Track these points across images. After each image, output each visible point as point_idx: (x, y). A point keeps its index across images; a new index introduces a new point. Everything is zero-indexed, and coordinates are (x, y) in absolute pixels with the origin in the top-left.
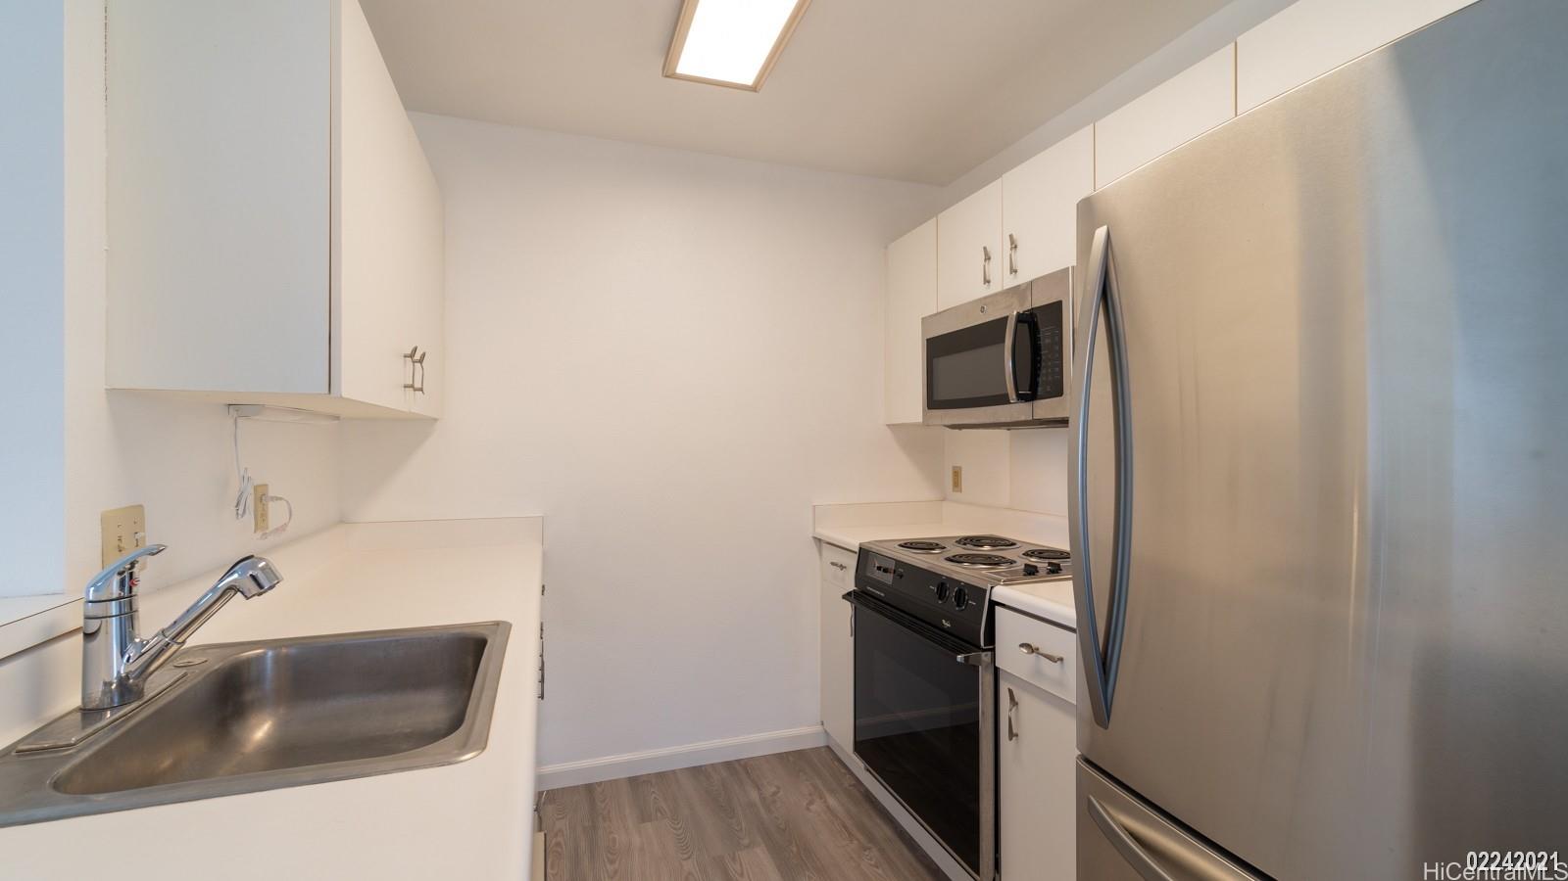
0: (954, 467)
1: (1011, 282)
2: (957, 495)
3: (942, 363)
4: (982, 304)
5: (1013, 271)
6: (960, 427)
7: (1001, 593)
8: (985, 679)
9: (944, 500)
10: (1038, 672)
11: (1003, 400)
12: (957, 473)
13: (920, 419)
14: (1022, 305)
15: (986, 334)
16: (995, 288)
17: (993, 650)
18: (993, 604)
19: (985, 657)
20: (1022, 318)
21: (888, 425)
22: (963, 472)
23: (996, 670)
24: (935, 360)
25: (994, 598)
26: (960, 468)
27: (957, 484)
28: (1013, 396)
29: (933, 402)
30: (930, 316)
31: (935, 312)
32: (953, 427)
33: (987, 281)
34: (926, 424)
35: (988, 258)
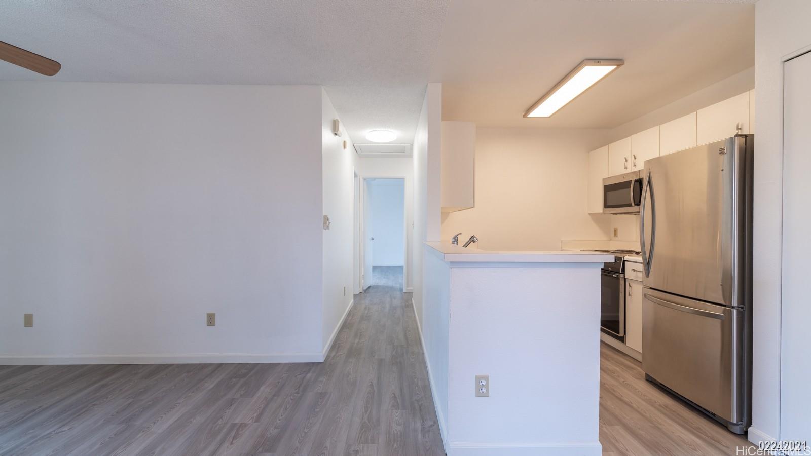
0: (615, 229)
1: (634, 169)
2: (616, 238)
3: (610, 193)
4: (624, 176)
5: (635, 166)
6: (616, 214)
7: (626, 258)
8: (622, 282)
9: (611, 240)
10: (637, 276)
11: (630, 205)
12: (616, 231)
13: (602, 211)
14: (637, 177)
15: (625, 185)
16: (629, 171)
17: (624, 274)
18: (624, 261)
19: (622, 276)
20: (636, 181)
21: (589, 214)
22: (618, 231)
23: (625, 279)
24: (607, 193)
25: (625, 259)
26: (617, 229)
27: (616, 234)
28: (633, 204)
29: (606, 206)
30: (606, 178)
31: (607, 177)
32: (614, 214)
33: (626, 168)
34: (604, 213)
35: (626, 161)
